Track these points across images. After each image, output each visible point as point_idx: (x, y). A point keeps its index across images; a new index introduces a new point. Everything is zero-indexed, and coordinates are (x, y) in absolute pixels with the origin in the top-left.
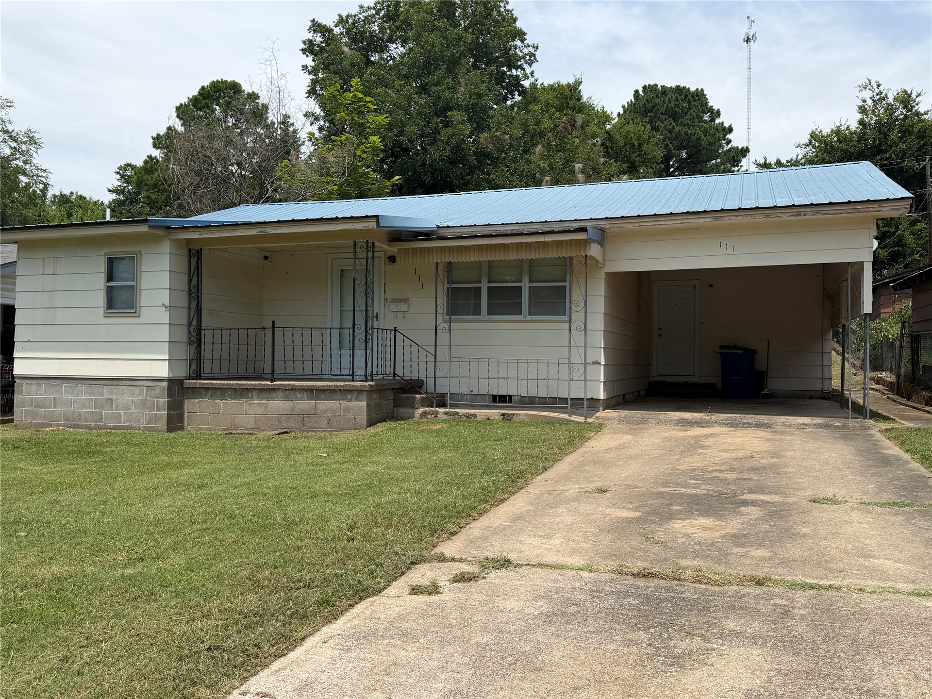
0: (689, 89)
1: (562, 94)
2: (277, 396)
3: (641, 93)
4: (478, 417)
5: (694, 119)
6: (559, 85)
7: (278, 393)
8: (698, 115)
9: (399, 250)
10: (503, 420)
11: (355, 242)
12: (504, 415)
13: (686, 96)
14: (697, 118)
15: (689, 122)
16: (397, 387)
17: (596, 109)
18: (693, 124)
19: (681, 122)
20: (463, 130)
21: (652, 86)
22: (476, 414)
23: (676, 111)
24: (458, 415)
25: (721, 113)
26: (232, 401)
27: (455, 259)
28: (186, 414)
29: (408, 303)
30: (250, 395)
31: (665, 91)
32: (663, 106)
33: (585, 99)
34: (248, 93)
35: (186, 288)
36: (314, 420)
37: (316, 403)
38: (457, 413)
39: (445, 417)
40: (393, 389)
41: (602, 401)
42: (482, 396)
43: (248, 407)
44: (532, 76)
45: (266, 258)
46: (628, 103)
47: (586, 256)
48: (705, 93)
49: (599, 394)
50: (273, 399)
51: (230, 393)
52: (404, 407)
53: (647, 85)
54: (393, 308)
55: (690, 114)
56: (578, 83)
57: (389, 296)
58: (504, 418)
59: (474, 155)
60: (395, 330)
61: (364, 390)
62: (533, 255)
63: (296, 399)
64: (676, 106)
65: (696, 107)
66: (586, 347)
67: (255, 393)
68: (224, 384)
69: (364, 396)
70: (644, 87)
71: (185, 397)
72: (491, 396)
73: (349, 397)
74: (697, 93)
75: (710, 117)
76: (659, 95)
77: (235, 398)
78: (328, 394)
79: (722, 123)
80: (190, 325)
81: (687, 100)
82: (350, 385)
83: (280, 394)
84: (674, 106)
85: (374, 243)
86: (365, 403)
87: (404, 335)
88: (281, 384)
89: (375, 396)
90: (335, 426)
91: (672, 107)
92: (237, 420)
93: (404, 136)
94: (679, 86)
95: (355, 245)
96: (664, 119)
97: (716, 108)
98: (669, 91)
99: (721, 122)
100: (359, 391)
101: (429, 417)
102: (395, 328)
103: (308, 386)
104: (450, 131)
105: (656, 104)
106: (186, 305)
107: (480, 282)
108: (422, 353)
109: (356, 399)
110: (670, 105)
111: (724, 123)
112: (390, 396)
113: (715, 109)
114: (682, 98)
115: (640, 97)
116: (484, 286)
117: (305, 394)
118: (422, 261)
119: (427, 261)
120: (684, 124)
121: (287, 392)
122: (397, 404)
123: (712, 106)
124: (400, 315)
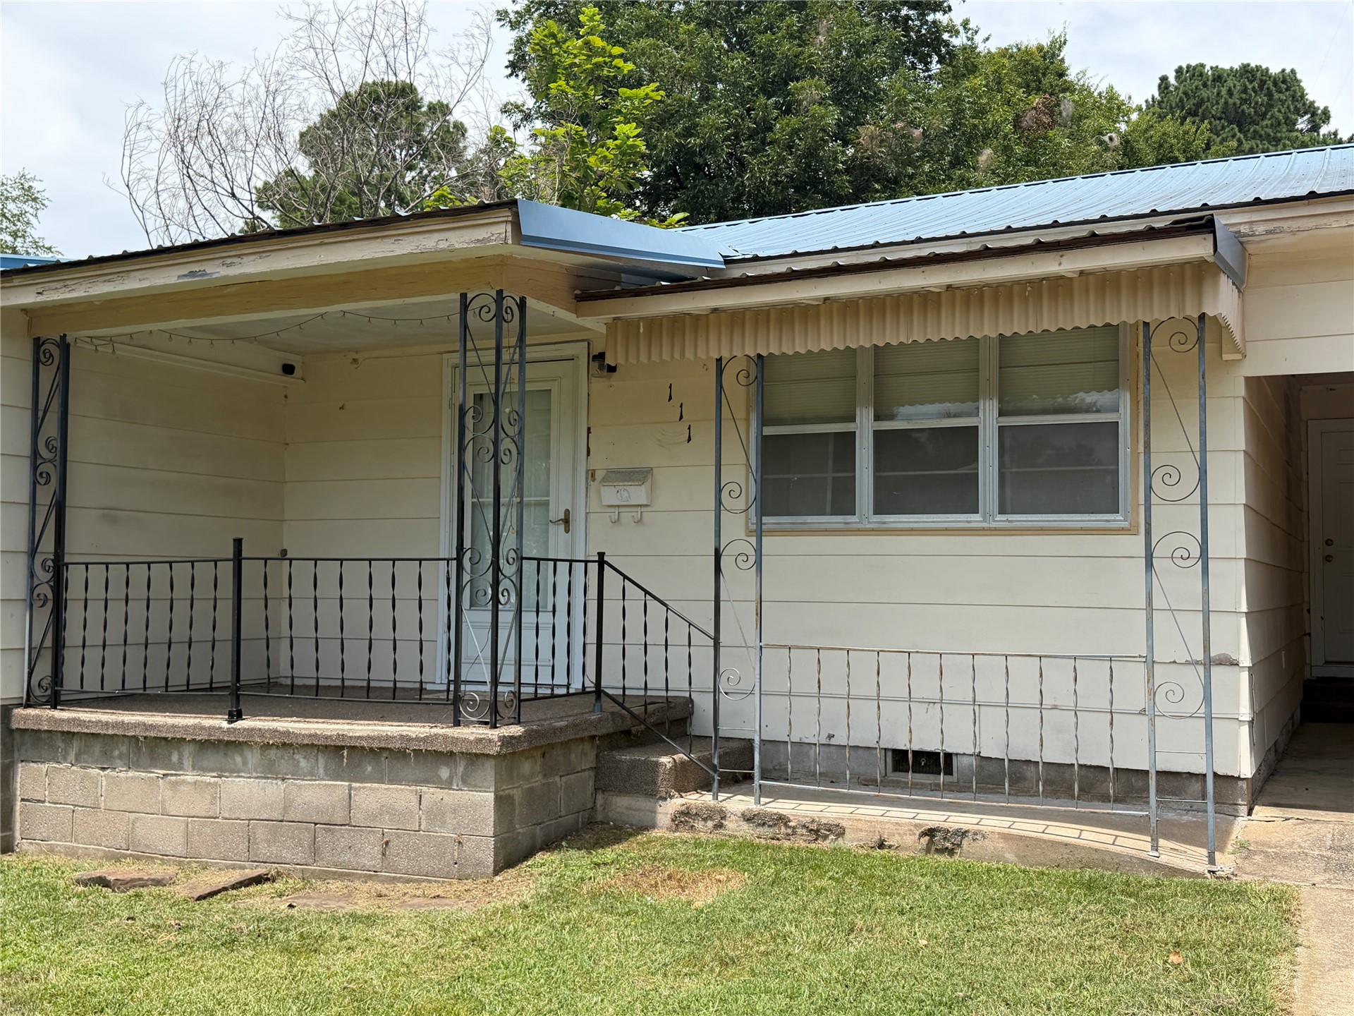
0: (1267, 69)
1: (1027, 63)
2: (245, 763)
3: (1172, 80)
4: (848, 835)
5: (1279, 125)
6: (1019, 49)
7: (248, 754)
8: (1288, 117)
9: (612, 326)
10: (928, 850)
11: (464, 296)
12: (931, 833)
13: (1262, 83)
14: (1285, 123)
15: (1269, 131)
16: (604, 731)
17: (1096, 94)
18: (1279, 135)
19: (1255, 131)
20: (823, 117)
21: (1195, 68)
22: (844, 823)
23: (1243, 111)
24: (786, 826)
25: (1332, 114)
26: (131, 774)
27: (773, 345)
28: (18, 805)
29: (648, 483)
30: (175, 758)
31: (1219, 77)
32: (1218, 104)
33: (1072, 75)
34: (431, 103)
35: (27, 450)
36: (343, 843)
37: (350, 788)
38: (782, 820)
39: (746, 830)
40: (593, 738)
41: (1244, 785)
42: (860, 752)
43: (169, 793)
44: (965, 28)
45: (288, 369)
46: (1147, 101)
47: (1202, 317)
48: (1299, 76)
49: (1236, 760)
50: (235, 771)
51: (124, 749)
52: (623, 791)
53: (1184, 66)
54: (610, 495)
55: (1272, 116)
56: (1059, 44)
57: (600, 462)
58: (931, 842)
59: (847, 171)
60: (602, 562)
61: (488, 756)
62: (1017, 323)
63: (297, 774)
64: (1244, 101)
65: (1283, 102)
66: (1206, 613)
67: (187, 751)
68: (107, 723)
69: (488, 772)
70: (1179, 71)
71: (16, 755)
72: (890, 754)
73: (444, 773)
74: (1283, 76)
75: (1309, 121)
76: (1209, 83)
77: (137, 765)
78: (385, 763)
79: (1335, 134)
80: (33, 552)
81: (1265, 91)
82: (445, 737)
83: (253, 757)
84: (1238, 102)
85: (523, 300)
86: (490, 796)
87: (625, 577)
88: (253, 729)
89: (526, 767)
90: (403, 863)
91: (1235, 104)
92: (140, 831)
93: (697, 135)
94: (1248, 65)
95: (465, 306)
96: (1219, 128)
97: (1320, 104)
98: (1228, 75)
99: (1333, 131)
100: (474, 758)
101: (699, 825)
102: (601, 555)
103: (327, 737)
104: (794, 121)
105: (1202, 99)
106: (25, 498)
107: (852, 419)
108: (678, 631)
109: (464, 781)
110: (1231, 101)
111: (1339, 132)
112: (584, 758)
113: (1318, 108)
114: (1254, 88)
115: (1172, 89)
116: (865, 427)
117: (321, 761)
118: (677, 355)
119: (689, 355)
120: (1261, 136)
121: (272, 753)
122: (605, 781)
123: (1314, 102)
124: (627, 517)
